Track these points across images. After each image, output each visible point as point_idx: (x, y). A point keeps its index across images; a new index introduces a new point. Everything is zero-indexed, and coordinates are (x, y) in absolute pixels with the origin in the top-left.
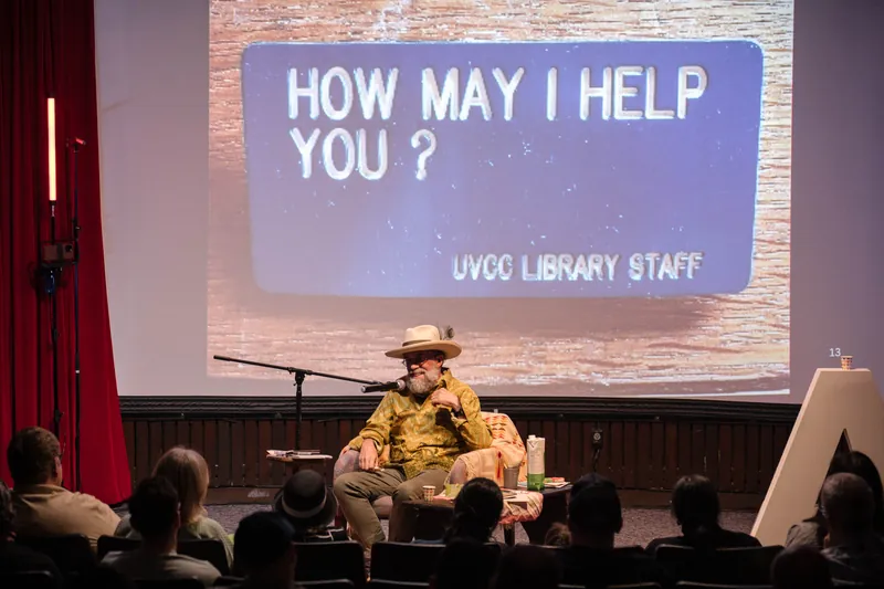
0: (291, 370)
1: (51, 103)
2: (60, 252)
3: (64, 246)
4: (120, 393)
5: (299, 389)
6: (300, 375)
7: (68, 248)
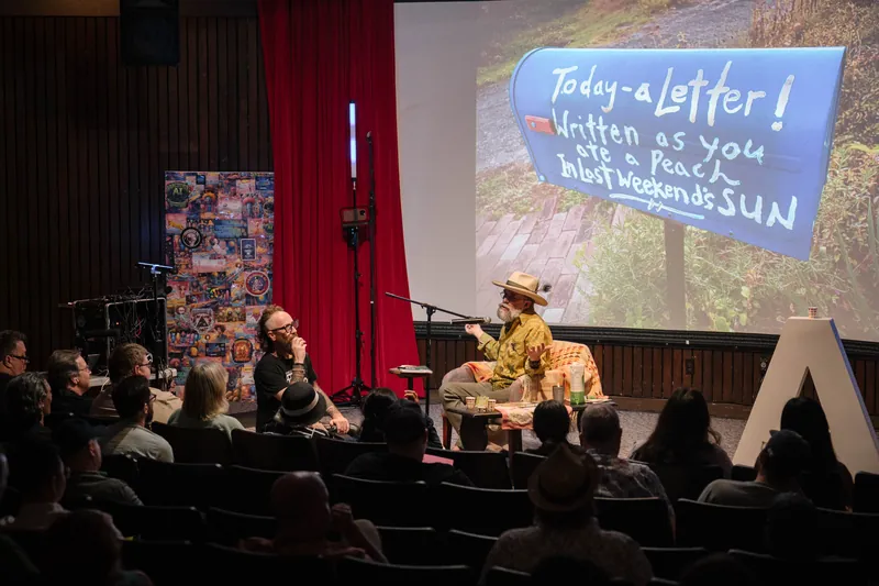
0: (423, 305)
1: (352, 107)
2: (356, 216)
3: (359, 211)
4: (414, 319)
5: (429, 319)
6: (431, 310)
7: (362, 213)
